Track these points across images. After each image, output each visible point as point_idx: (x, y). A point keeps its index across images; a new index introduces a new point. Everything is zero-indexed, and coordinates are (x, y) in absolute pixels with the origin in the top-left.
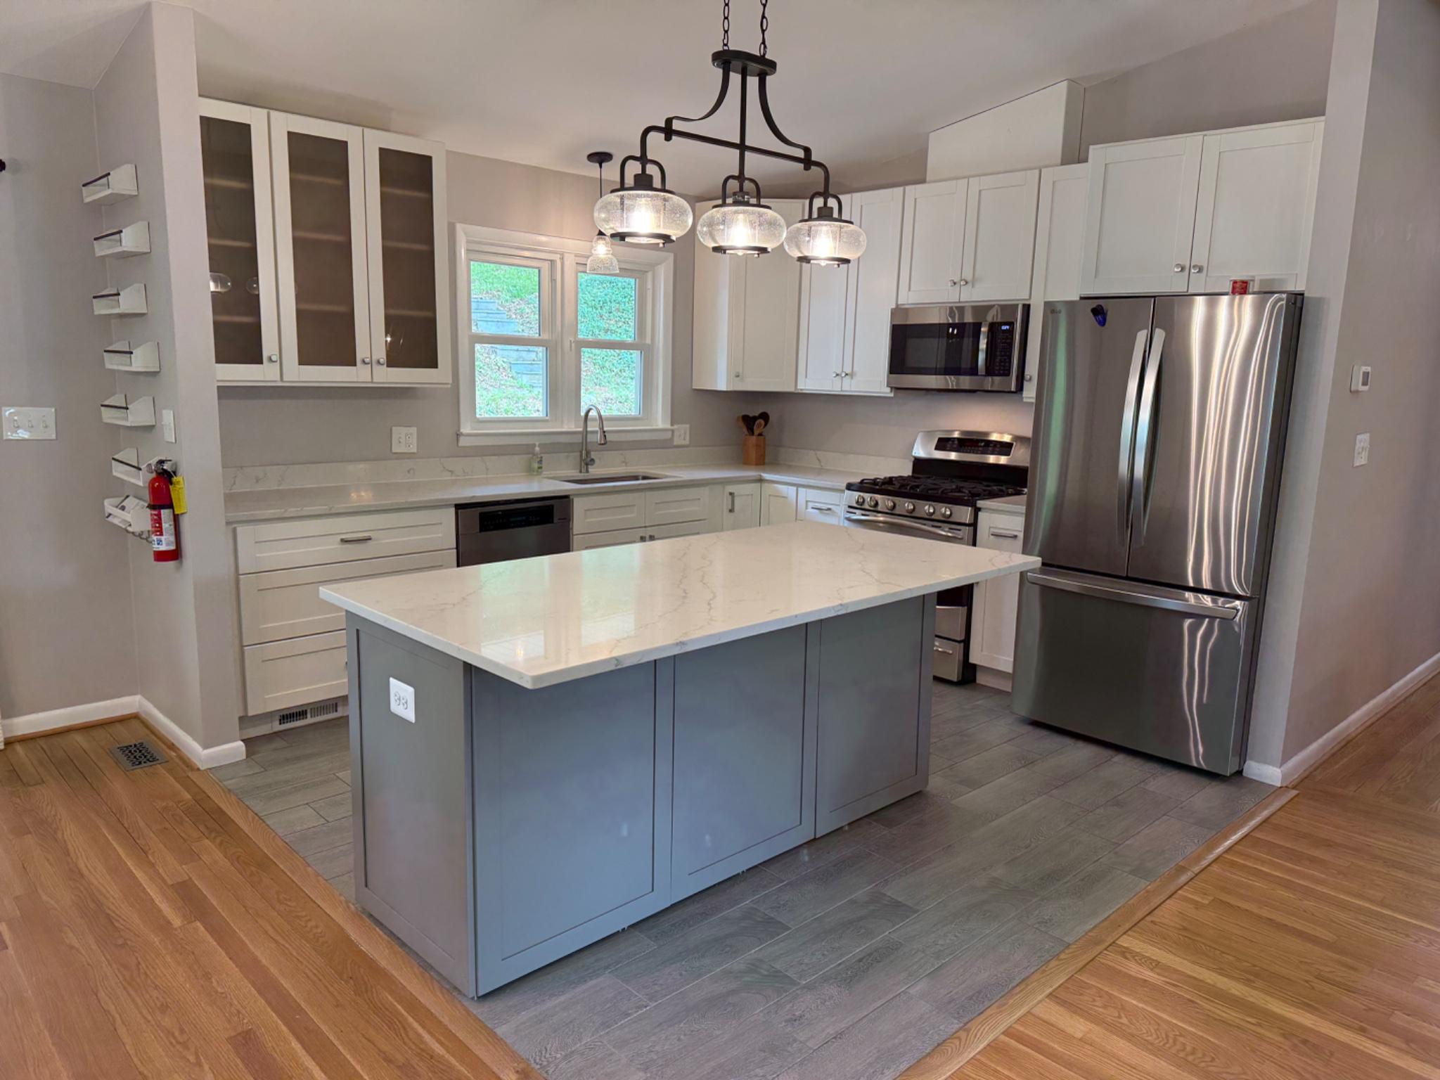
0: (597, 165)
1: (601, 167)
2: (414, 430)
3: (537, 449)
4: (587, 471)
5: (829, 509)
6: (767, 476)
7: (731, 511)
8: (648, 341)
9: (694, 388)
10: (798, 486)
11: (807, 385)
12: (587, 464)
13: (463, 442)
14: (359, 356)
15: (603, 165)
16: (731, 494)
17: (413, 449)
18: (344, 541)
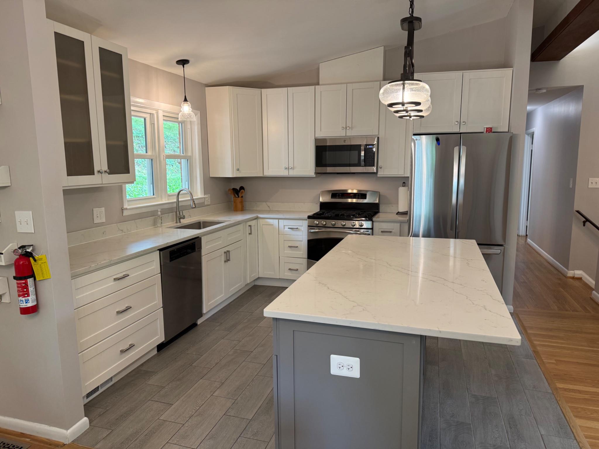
0: (182, 66)
1: (184, 67)
2: (103, 209)
3: (159, 213)
4: (180, 222)
5: (297, 228)
6: (261, 216)
7: (250, 234)
8: (189, 154)
9: (210, 176)
10: (279, 219)
11: (268, 173)
12: (180, 219)
13: (126, 213)
14: (96, 169)
15: (185, 66)
16: (250, 226)
17: (104, 220)
18: (115, 279)
